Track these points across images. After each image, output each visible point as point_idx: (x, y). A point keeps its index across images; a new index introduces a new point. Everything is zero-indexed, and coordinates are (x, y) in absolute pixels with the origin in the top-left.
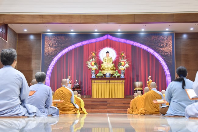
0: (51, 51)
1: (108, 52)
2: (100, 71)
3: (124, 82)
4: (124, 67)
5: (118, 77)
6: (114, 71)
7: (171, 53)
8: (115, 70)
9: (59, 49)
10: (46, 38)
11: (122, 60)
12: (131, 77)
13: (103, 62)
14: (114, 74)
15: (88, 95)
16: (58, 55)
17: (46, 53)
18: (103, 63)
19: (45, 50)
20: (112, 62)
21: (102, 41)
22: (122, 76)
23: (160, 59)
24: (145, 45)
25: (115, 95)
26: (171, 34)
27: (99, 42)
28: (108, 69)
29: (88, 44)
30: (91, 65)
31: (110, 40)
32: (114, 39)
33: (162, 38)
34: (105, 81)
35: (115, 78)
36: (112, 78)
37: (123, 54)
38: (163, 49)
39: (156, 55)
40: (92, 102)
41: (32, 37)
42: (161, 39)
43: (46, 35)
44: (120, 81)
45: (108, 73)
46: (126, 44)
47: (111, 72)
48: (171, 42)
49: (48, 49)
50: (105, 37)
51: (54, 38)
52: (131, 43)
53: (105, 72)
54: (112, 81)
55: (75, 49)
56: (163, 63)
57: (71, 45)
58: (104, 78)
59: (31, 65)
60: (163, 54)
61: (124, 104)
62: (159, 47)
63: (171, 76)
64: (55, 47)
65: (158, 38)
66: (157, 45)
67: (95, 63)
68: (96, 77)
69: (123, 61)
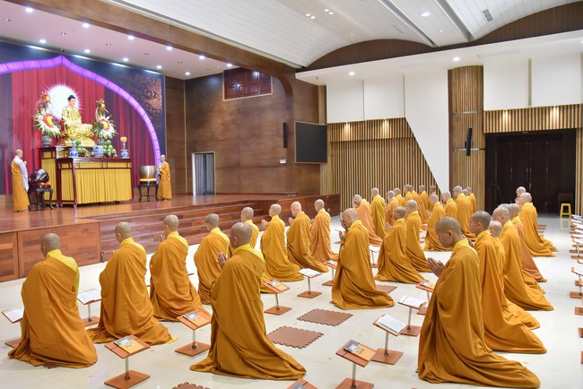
1: (72, 97)
4: (109, 133)
7: (160, 110)
11: (101, 117)
18: (64, 121)
20: (81, 120)
21: (50, 68)
22: (125, 154)
23: (147, 120)
24: (126, 90)
26: (161, 77)
29: (22, 72)
30: (46, 122)
31: (67, 69)
35: (114, 159)
36: (110, 158)
37: (102, 106)
38: (150, 102)
39: (142, 111)
42: (148, 83)
48: (161, 90)
50: (58, 60)
52: (104, 81)
54: (110, 165)
56: (151, 128)
60: (151, 110)
62: (146, 97)
65: (144, 80)
66: (142, 93)
67: (53, 121)
69: (104, 120)
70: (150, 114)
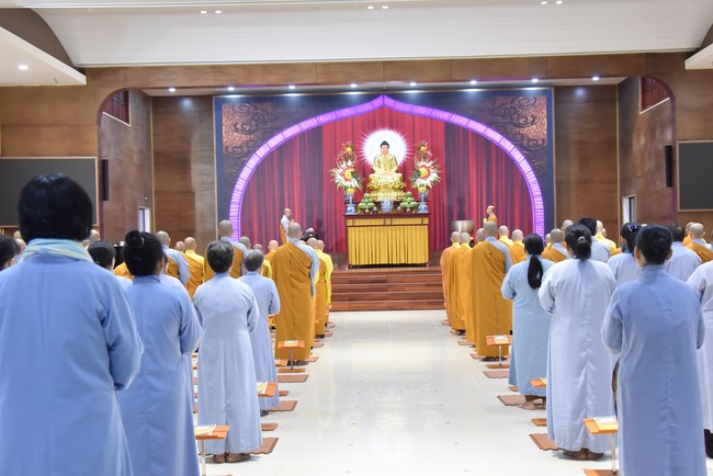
0: (239, 143)
1: (385, 143)
2: (367, 195)
3: (426, 221)
4: (428, 182)
5: (412, 209)
6: (402, 194)
7: (543, 140)
8: (405, 190)
9: (261, 136)
10: (225, 109)
11: (422, 163)
12: (445, 204)
13: (375, 168)
14: (402, 201)
15: (337, 250)
16: (258, 152)
17: (227, 148)
18: (373, 172)
19: (225, 140)
20: (396, 168)
21: (368, 113)
22: (423, 207)
23: (518, 156)
24: (479, 120)
25: (407, 257)
26: (544, 92)
27: (362, 115)
28: (386, 187)
29: (333, 123)
30: (344, 176)
31: (391, 110)
32: (400, 106)
33: (523, 102)
34: (380, 222)
35: (404, 214)
36: (399, 212)
37: (423, 148)
38: (525, 131)
39: (508, 146)
40: (351, 282)
41: (187, 103)
42: (521, 106)
43: (224, 101)
44: (418, 221)
45: (387, 198)
46: (432, 119)
47: (394, 196)
48: (545, 112)
49: (233, 138)
50: (378, 102)
51: (245, 109)
52: (444, 115)
53: (380, 196)
54: (396, 221)
55: (302, 134)
56: (525, 166)
57: (290, 126)
58: (376, 213)
59: (190, 176)
60: (525, 142)
61: (428, 285)
62: (515, 125)
63: (544, 201)
64: (249, 132)
65: (512, 102)
66: (508, 120)
67: (352, 173)
68: (356, 208)
69: (424, 166)
70: (521, 147)
